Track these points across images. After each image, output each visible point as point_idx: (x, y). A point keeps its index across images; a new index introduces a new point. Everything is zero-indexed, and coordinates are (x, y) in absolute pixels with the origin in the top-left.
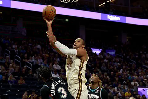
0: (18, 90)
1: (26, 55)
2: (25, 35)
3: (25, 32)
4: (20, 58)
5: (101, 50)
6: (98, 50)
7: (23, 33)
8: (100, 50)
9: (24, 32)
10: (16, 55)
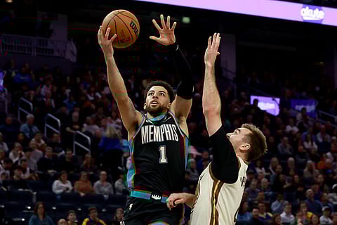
0: (54, 208)
1: (76, 114)
2: (74, 59)
3: (72, 52)
4: (59, 121)
5: (278, 100)
6: (270, 99)
7: (69, 56)
8: (273, 100)
10: (50, 115)
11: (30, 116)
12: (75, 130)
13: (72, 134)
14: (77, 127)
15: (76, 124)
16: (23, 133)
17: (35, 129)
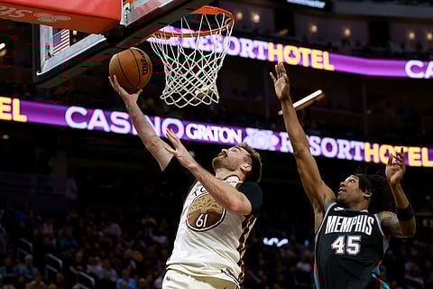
1: (80, 254)
2: (74, 197)
4: (60, 261)
7: (69, 193)
9: (71, 189)
10: (51, 256)
11: (29, 257)
12: (79, 270)
13: (75, 274)
14: (81, 268)
15: (80, 264)
16: (23, 275)
17: (35, 270)
